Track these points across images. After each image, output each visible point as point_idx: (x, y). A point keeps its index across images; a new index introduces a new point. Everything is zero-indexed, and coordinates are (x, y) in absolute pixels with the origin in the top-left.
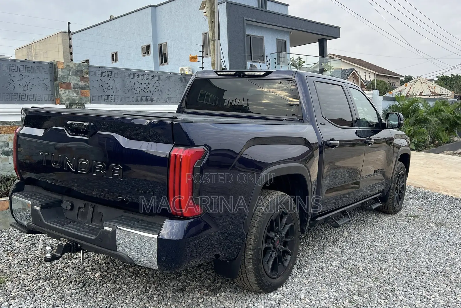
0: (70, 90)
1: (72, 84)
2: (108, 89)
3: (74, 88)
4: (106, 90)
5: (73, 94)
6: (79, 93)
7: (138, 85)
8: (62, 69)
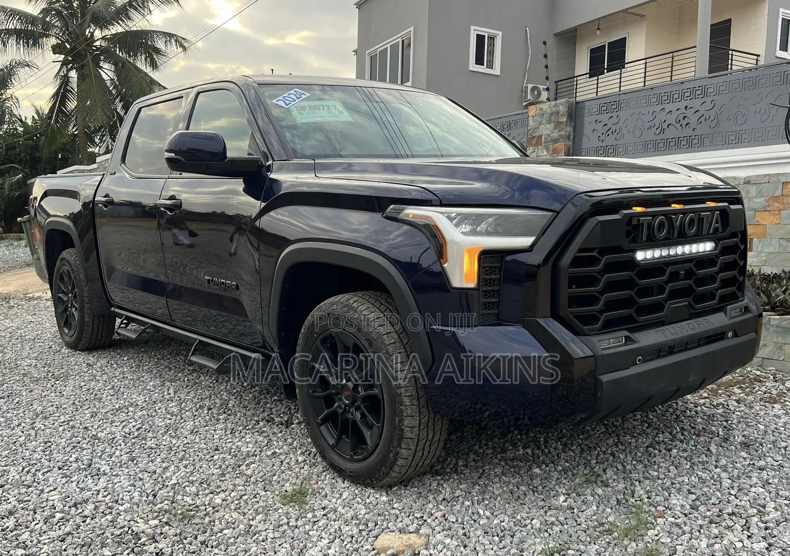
0: (540, 147)
1: (543, 137)
2: (607, 134)
3: (545, 143)
4: (603, 137)
5: (543, 152)
6: (551, 148)
7: (662, 116)
8: (533, 117)
